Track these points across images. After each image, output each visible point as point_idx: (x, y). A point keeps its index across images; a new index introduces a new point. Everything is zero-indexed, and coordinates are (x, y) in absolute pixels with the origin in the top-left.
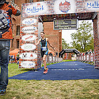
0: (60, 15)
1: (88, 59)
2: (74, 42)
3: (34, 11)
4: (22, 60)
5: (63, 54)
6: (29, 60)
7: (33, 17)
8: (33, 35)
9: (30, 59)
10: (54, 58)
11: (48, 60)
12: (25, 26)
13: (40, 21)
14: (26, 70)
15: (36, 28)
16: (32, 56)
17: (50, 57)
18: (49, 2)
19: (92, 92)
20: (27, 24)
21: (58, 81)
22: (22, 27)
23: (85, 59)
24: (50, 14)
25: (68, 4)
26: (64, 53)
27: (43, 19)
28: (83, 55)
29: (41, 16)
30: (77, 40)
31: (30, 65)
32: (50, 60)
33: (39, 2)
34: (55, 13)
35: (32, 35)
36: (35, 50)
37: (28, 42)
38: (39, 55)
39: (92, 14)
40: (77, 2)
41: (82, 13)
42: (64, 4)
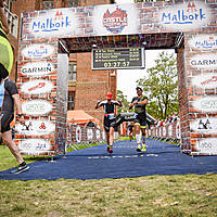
0: (105, 37)
1: (170, 134)
3: (49, 29)
4: (22, 137)
6: (37, 137)
7: (46, 41)
8: (46, 81)
9: (39, 135)
10: (98, 132)
11: (84, 138)
12: (29, 60)
13: (62, 51)
14: (31, 159)
15: (52, 66)
17: (90, 131)
18: (81, 10)
19: (158, 201)
20: (32, 57)
21: (94, 182)
22: (22, 64)
23: (164, 134)
25: (123, 14)
26: (120, 122)
27: (68, 47)
28: (162, 125)
29: (64, 39)
30: (150, 93)
31: (39, 147)
32: (90, 137)
33: (60, 10)
34: (93, 34)
35: (43, 81)
36: (51, 113)
37: (34, 97)
38: (61, 125)
39: (174, 36)
40: (142, 11)
41: (153, 35)
42: (114, 14)
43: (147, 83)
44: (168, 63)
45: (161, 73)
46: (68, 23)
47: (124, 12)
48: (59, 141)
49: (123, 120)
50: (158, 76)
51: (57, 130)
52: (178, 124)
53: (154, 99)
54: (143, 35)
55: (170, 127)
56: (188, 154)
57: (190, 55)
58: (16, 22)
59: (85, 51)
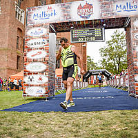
0: (79, 22)
1: (122, 83)
2: (104, 60)
3: (43, 18)
4: (27, 85)
5: (88, 77)
6: (37, 86)
7: (42, 25)
8: (42, 51)
9: (38, 84)
10: (75, 82)
12: (31, 38)
13: (52, 31)
14: (34, 99)
15: (46, 41)
16: (40, 79)
18: (64, 5)
19: (114, 127)
20: (34, 36)
22: (27, 40)
24: (66, 21)
27: (56, 29)
29: (53, 24)
30: (108, 57)
31: (38, 92)
34: (71, 20)
36: (45, 71)
37: (35, 61)
38: (51, 78)
39: (124, 19)
40: (103, 4)
41: (110, 19)
42: (84, 7)
43: (106, 51)
44: (120, 37)
45: (116, 44)
46: (55, 13)
47: (91, 5)
48: (50, 88)
49: (91, 74)
50: (113, 46)
51: (49, 81)
52: (127, 77)
53: (111, 61)
54: (103, 20)
55: (122, 79)
56: (133, 96)
57: (135, 32)
58: (23, 14)
59: (67, 31)
